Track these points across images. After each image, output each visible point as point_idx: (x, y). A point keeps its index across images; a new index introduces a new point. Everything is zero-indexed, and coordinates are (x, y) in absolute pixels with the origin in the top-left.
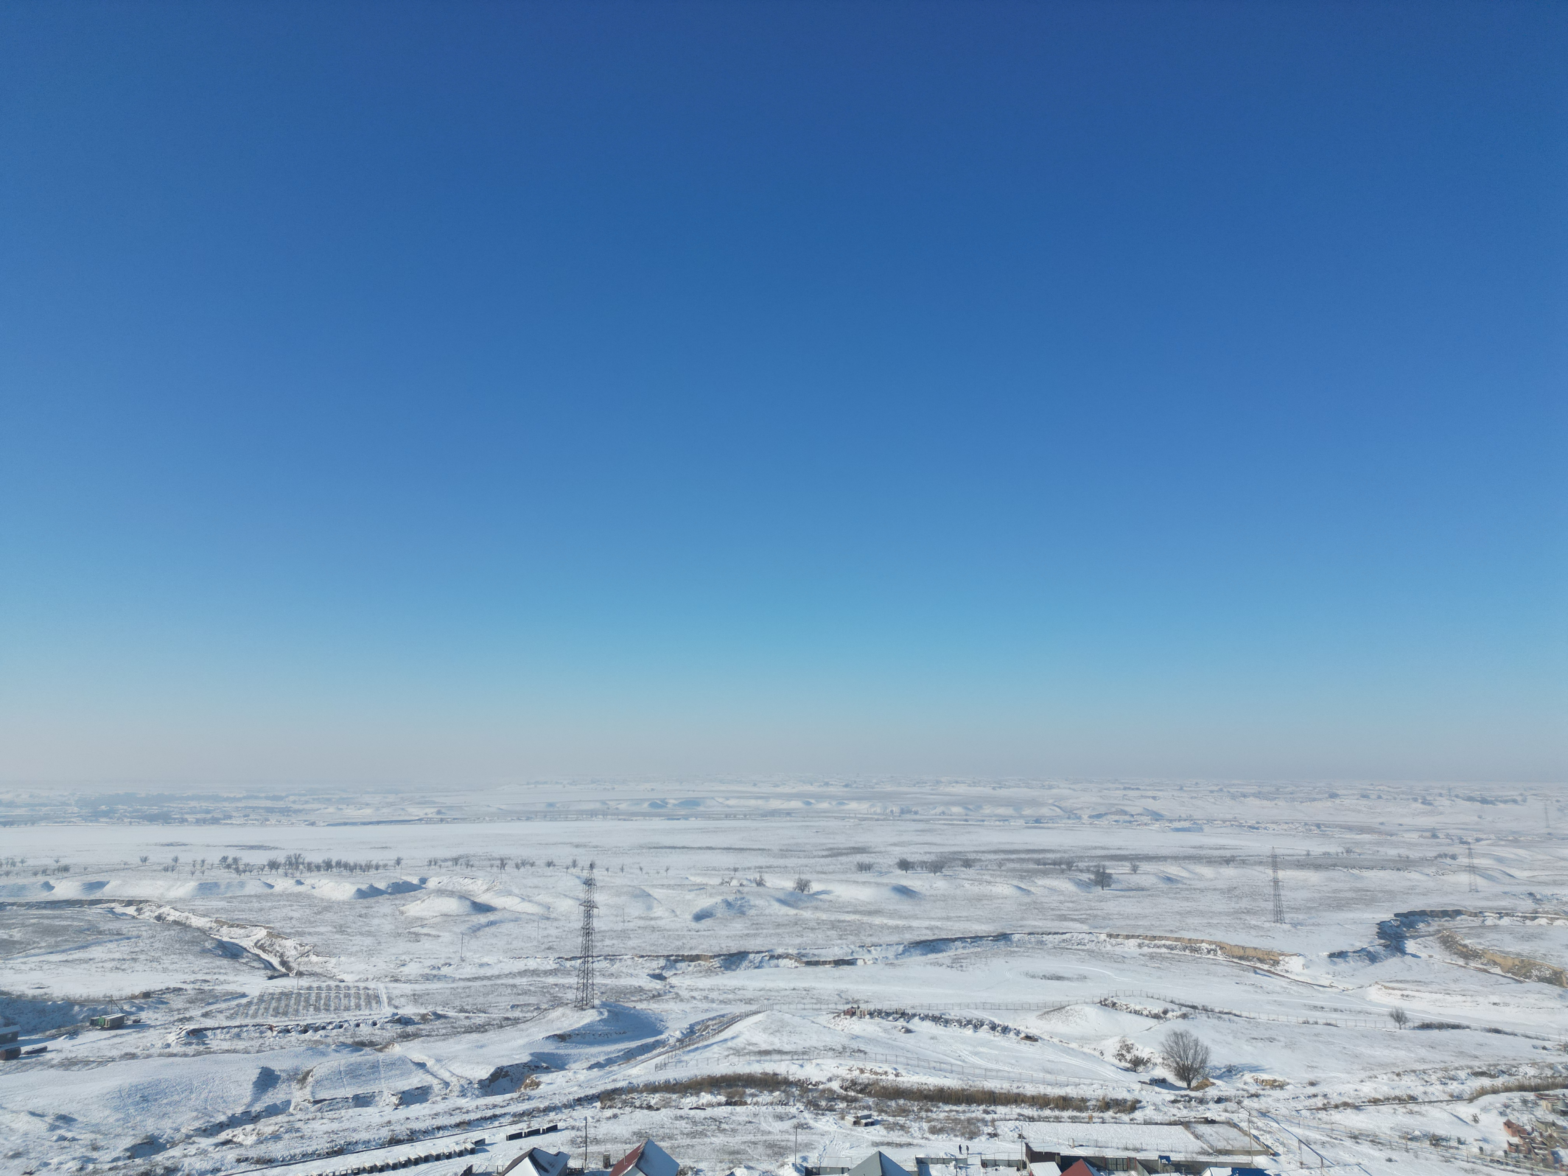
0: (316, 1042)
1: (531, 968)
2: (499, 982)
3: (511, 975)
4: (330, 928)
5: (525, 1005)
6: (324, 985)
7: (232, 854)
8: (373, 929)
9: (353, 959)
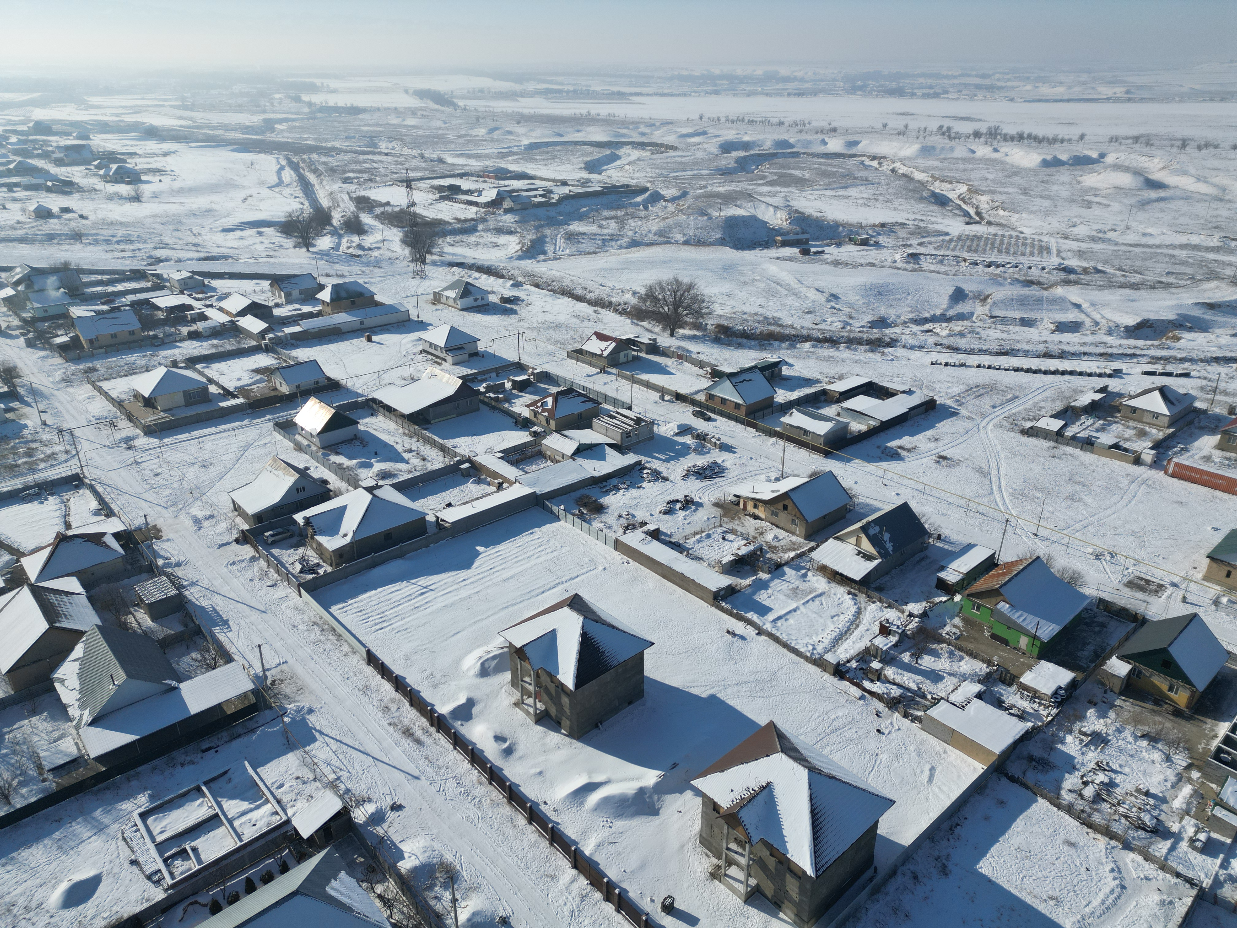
0: (997, 275)
1: (1194, 243)
2: (1159, 251)
3: (1172, 246)
4: (1016, 190)
5: (1180, 273)
6: (1007, 234)
7: (947, 123)
8: (1052, 194)
9: (1032, 216)
